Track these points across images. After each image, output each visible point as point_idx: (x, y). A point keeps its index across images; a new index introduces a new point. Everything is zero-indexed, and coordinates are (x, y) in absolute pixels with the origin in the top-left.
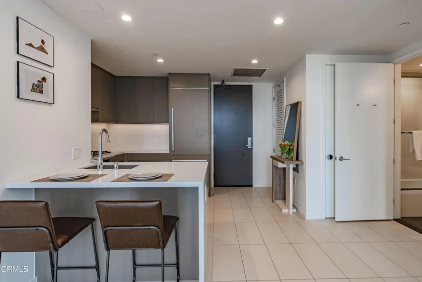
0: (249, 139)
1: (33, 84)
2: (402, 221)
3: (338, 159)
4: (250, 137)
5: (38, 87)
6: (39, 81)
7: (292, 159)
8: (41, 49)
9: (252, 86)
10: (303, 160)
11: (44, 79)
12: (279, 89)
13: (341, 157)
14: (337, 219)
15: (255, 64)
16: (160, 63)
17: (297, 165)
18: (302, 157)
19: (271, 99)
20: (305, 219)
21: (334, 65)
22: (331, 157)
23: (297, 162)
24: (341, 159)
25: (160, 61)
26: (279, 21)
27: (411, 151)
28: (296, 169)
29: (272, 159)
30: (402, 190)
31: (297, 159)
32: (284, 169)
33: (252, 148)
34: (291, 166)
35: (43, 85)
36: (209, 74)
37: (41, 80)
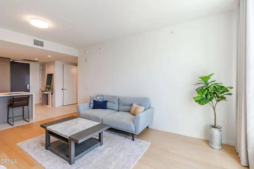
4: (28, 84)
7: (50, 90)
9: (29, 64)
10: (54, 90)
14: (65, 105)
17: (52, 92)
18: (54, 89)
19: (39, 70)
20: (55, 107)
22: (63, 89)
23: (52, 91)
28: (52, 94)
29: (41, 92)
31: (52, 90)
32: (47, 94)
33: (29, 89)
34: (51, 93)
36: (9, 58)
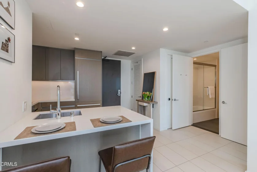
0: (119, 90)
1: (3, 42)
2: (194, 125)
3: (174, 100)
5: (5, 46)
6: (6, 41)
8: (7, 10)
9: (120, 61)
11: (9, 39)
12: (137, 64)
13: (175, 99)
14: (173, 129)
15: (133, 50)
16: (77, 40)
17: (153, 104)
19: (130, 69)
21: (172, 55)
22: (169, 99)
24: (175, 100)
25: (77, 39)
26: (166, 29)
27: (208, 95)
28: (153, 107)
30: (193, 112)
33: (120, 96)
35: (8, 44)
36: (101, 52)
37: (7, 40)
